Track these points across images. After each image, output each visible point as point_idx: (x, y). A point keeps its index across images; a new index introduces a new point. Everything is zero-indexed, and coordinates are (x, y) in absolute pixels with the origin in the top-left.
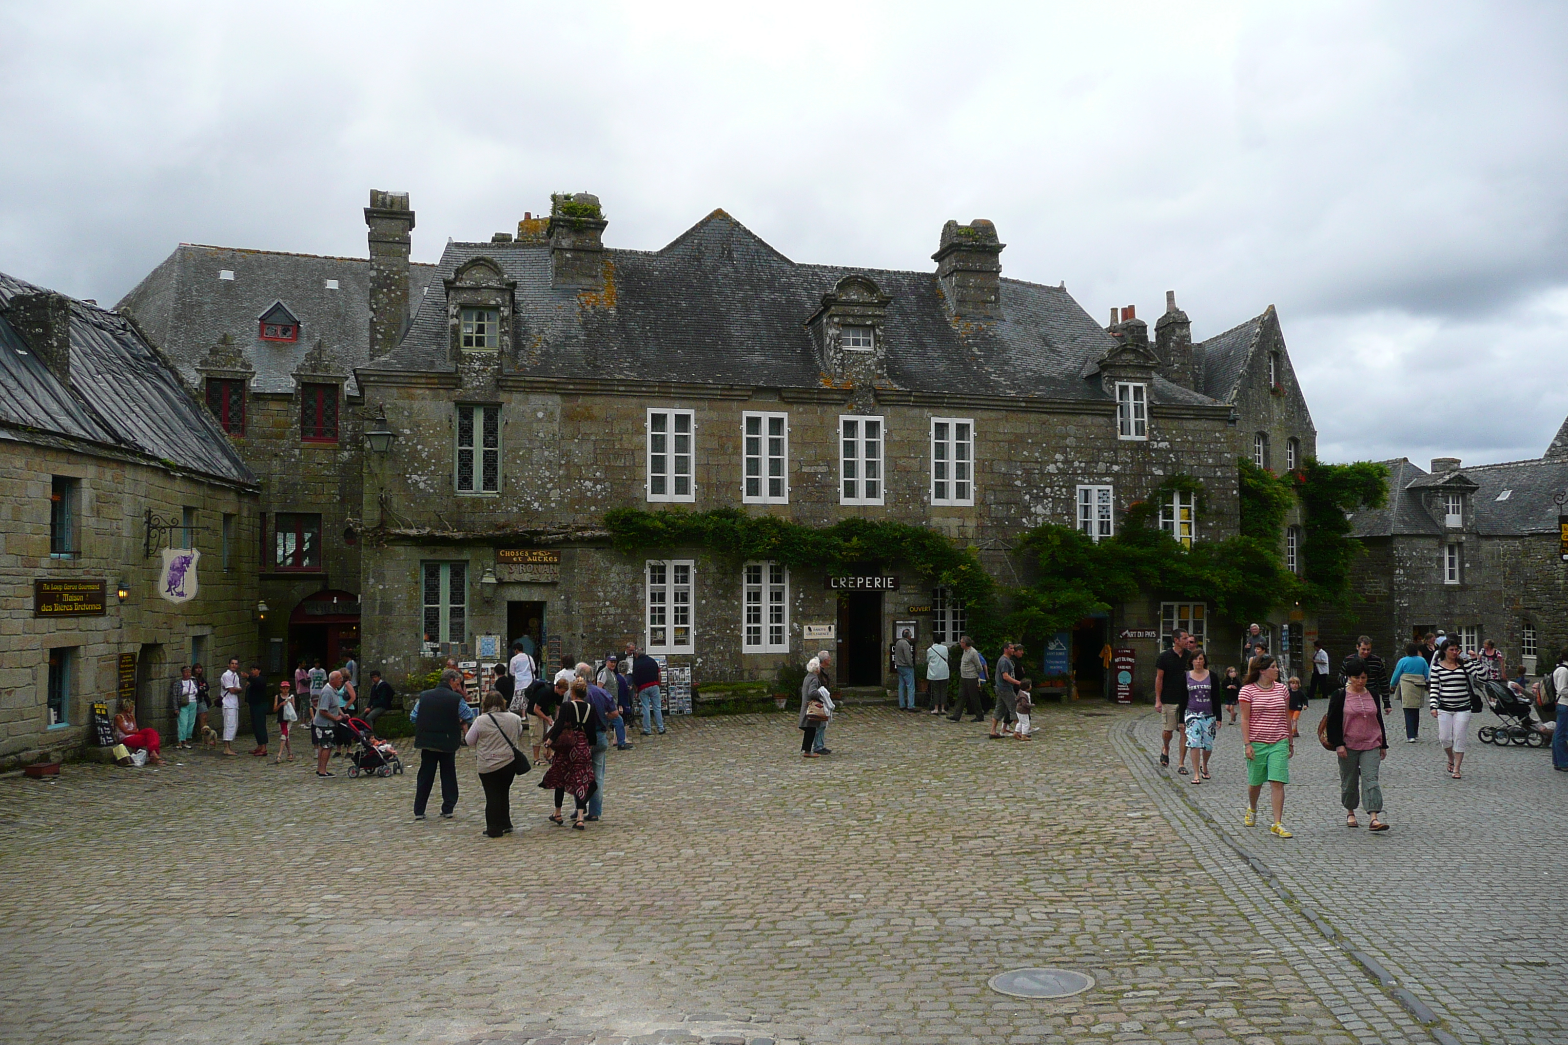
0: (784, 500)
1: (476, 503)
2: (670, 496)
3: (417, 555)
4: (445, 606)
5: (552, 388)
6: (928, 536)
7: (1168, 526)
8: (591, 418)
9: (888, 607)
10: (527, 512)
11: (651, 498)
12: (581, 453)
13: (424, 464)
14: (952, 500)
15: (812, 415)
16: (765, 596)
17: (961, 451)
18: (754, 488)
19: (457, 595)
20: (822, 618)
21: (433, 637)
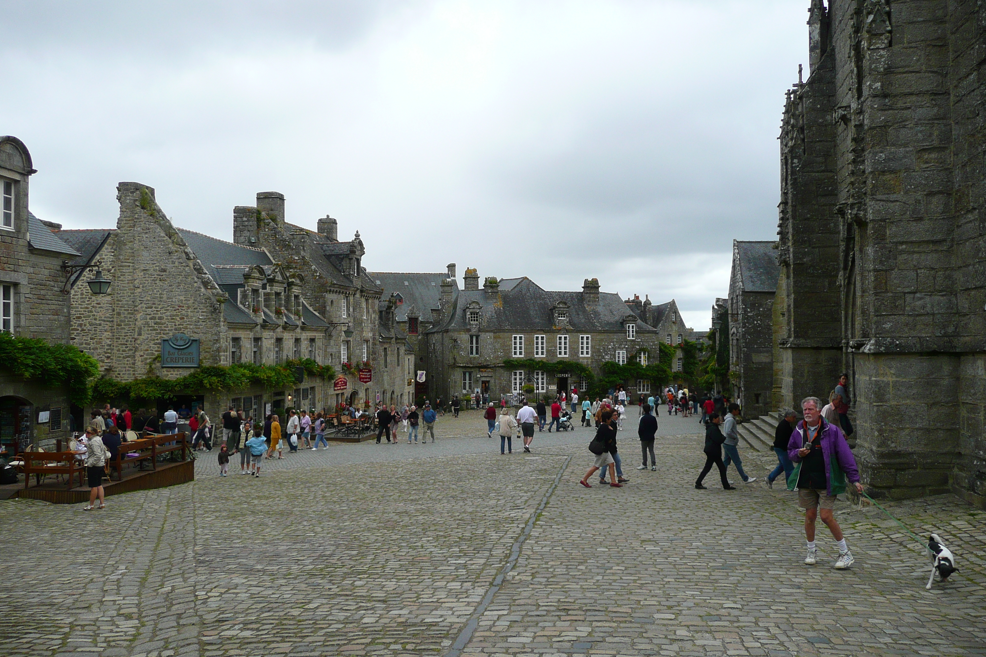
0: (544, 356)
1: (474, 358)
2: (518, 356)
3: (462, 370)
4: (467, 382)
5: (491, 331)
6: (578, 364)
7: (640, 361)
8: (500, 338)
9: (569, 381)
10: (486, 360)
11: (514, 356)
12: (498, 346)
13: (463, 349)
14: (585, 355)
15: (550, 335)
16: (540, 379)
17: (587, 343)
18: (537, 353)
19: (470, 380)
20: (553, 384)
21: (465, 389)
